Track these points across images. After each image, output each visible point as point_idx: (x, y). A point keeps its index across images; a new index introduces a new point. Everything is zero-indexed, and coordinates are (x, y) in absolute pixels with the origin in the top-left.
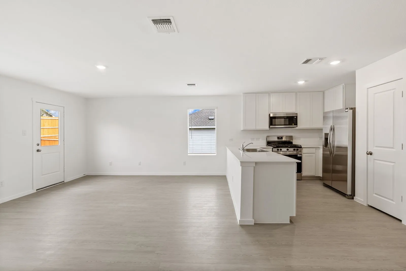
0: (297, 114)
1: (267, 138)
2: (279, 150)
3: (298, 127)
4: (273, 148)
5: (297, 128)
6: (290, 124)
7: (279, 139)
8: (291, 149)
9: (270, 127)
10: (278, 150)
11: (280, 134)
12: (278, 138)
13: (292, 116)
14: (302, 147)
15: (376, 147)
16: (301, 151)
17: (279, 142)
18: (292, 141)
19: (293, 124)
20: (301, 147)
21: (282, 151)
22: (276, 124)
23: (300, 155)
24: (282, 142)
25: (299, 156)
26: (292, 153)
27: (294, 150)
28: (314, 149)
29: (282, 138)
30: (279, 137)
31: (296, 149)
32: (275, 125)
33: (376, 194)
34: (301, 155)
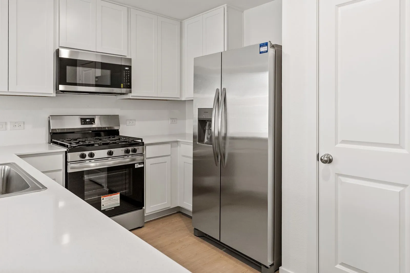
0: (130, 60)
1: (49, 122)
2: (87, 158)
3: (132, 94)
4: (66, 152)
5: (130, 96)
6: (115, 83)
7: (84, 124)
8: (119, 151)
9: (57, 88)
10: (83, 156)
11: (88, 112)
12: (84, 121)
13: (119, 63)
14: (145, 142)
15: (344, 142)
16: (142, 154)
17: (84, 132)
18: (116, 128)
19: (122, 85)
20: (142, 144)
21: (94, 158)
22: (78, 82)
23: (140, 164)
24: (93, 131)
25: (137, 166)
26: (121, 163)
27: (127, 152)
28: (169, 146)
29: (92, 121)
30: (85, 119)
31: (130, 148)
32: (75, 84)
33: (342, 264)
34: (143, 163)
